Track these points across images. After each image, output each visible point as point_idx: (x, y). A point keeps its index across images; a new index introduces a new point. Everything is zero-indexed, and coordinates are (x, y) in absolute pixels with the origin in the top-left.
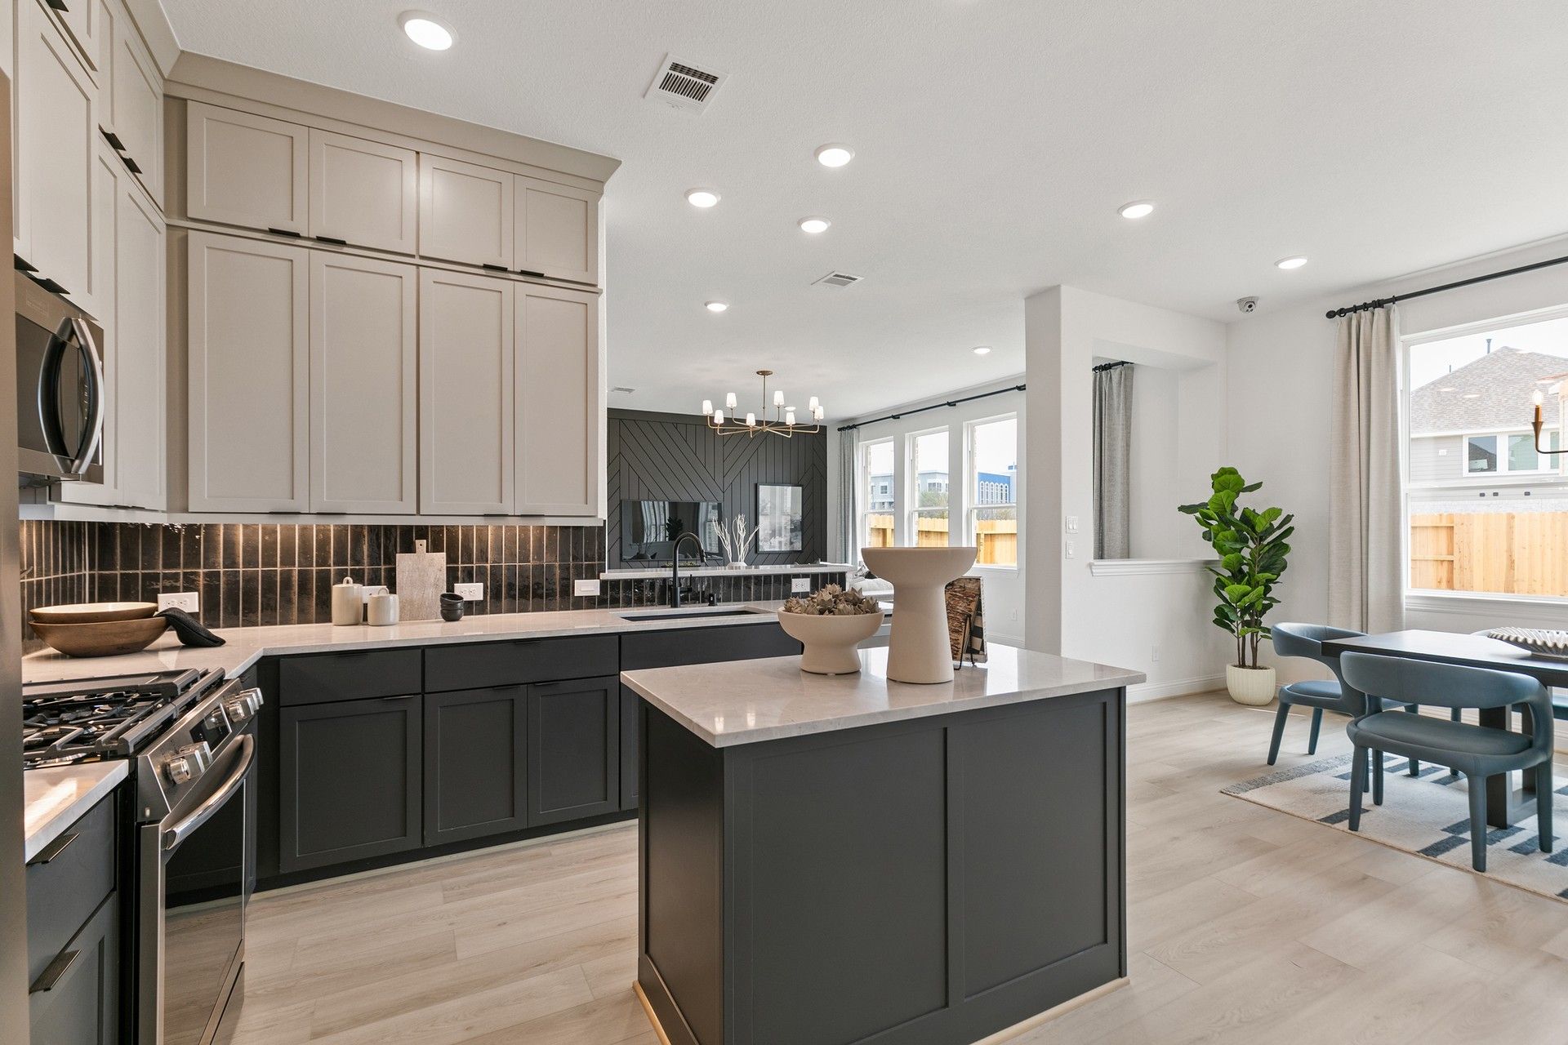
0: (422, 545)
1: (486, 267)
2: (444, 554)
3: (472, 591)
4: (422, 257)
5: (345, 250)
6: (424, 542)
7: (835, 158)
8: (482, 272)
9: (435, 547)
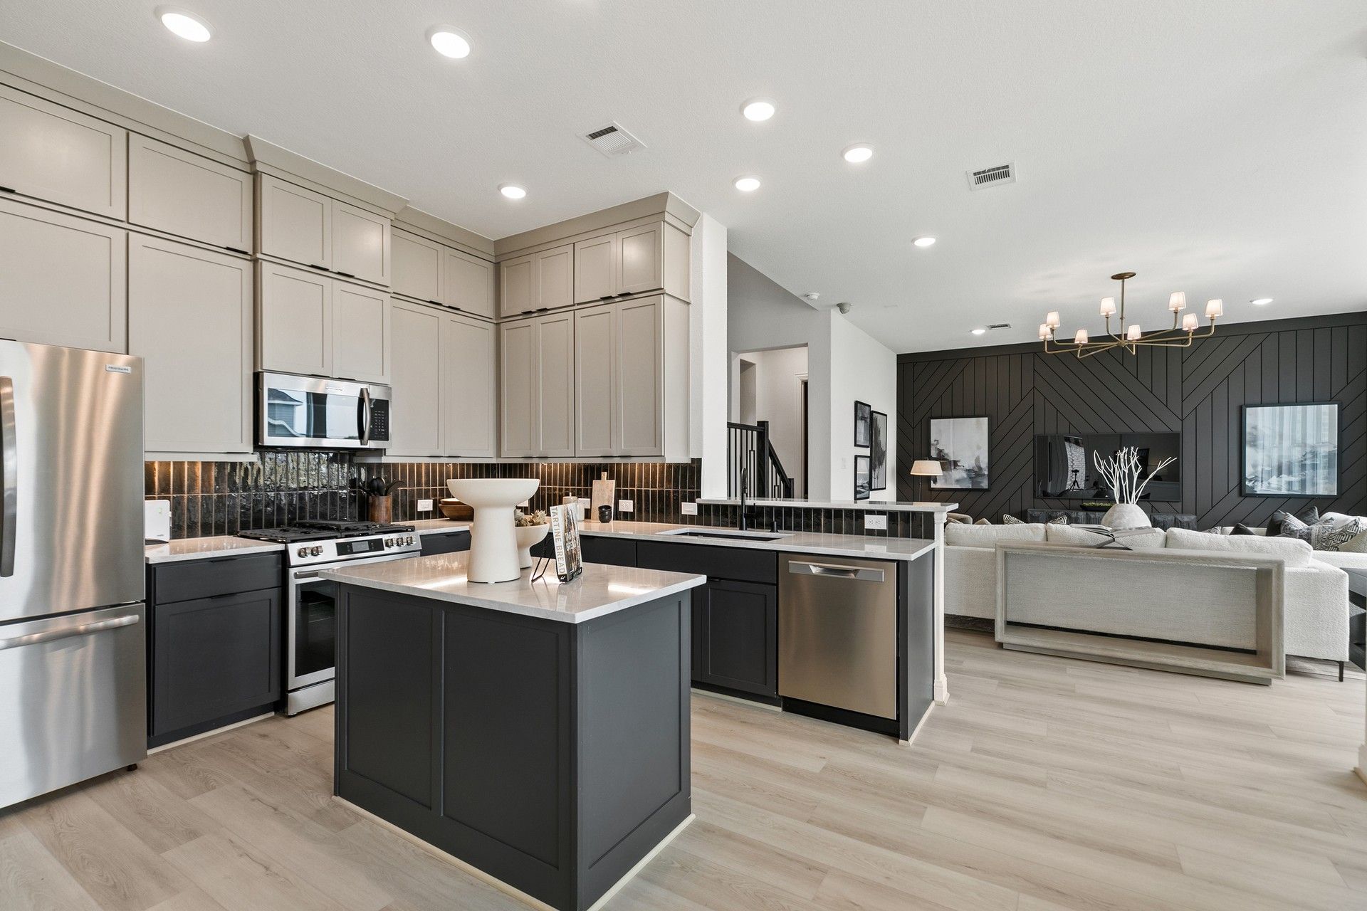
0: (604, 475)
1: (603, 299)
2: (614, 481)
3: (627, 505)
4: (578, 304)
5: (549, 312)
6: (606, 473)
7: (760, 112)
8: (602, 303)
9: (610, 477)
